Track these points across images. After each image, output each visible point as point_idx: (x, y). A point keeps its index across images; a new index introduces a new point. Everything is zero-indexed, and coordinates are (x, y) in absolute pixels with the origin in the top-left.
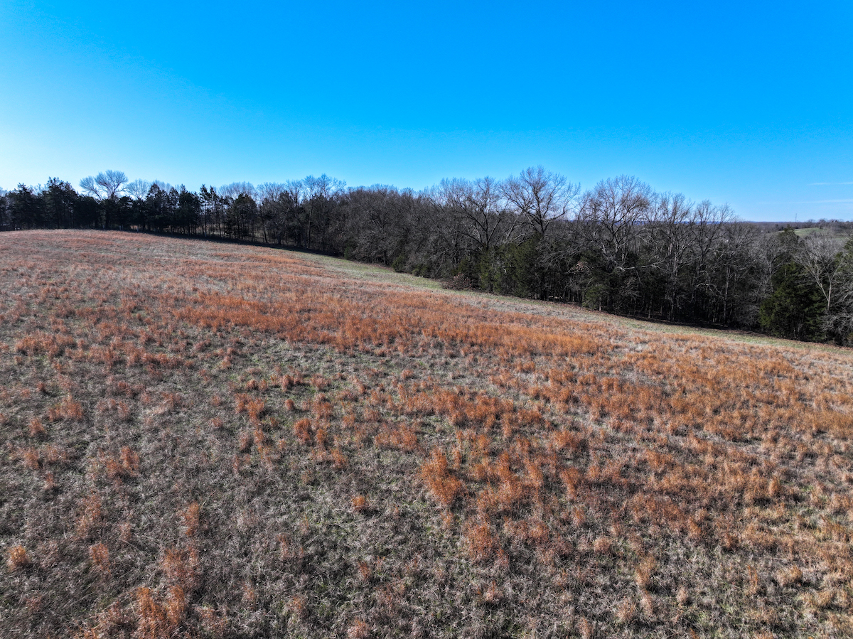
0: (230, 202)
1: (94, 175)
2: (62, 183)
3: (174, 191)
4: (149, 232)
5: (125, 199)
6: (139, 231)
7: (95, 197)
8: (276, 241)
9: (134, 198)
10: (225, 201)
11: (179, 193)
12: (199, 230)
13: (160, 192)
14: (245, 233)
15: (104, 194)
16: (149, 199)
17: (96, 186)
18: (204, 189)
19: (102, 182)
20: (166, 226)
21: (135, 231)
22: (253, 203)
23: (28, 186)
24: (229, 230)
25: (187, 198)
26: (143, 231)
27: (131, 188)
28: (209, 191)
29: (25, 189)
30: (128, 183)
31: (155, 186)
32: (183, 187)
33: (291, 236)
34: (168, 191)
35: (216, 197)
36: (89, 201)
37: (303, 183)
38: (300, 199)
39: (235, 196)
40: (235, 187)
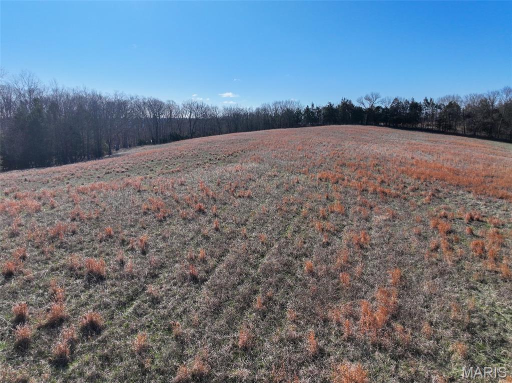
0: (442, 107)
1: (364, 96)
2: (348, 100)
3: (407, 102)
4: (389, 127)
5: (378, 108)
6: (384, 126)
7: (363, 107)
8: (472, 133)
9: (383, 107)
10: (439, 107)
11: (410, 102)
12: (419, 126)
13: (398, 103)
14: (450, 127)
15: (367, 105)
16: (392, 107)
17: (364, 101)
18: (426, 100)
19: (368, 99)
20: (400, 123)
21: (381, 126)
22: (458, 107)
23: (332, 103)
24: (439, 125)
25: (415, 106)
26: (386, 126)
27: (383, 101)
28: (429, 101)
29: (330, 104)
30: (381, 98)
31: (396, 99)
32: (413, 99)
33: (484, 130)
34: (403, 102)
35: (433, 104)
36: (360, 109)
37: (500, 92)
38: (496, 104)
39: (446, 103)
40: (448, 98)
